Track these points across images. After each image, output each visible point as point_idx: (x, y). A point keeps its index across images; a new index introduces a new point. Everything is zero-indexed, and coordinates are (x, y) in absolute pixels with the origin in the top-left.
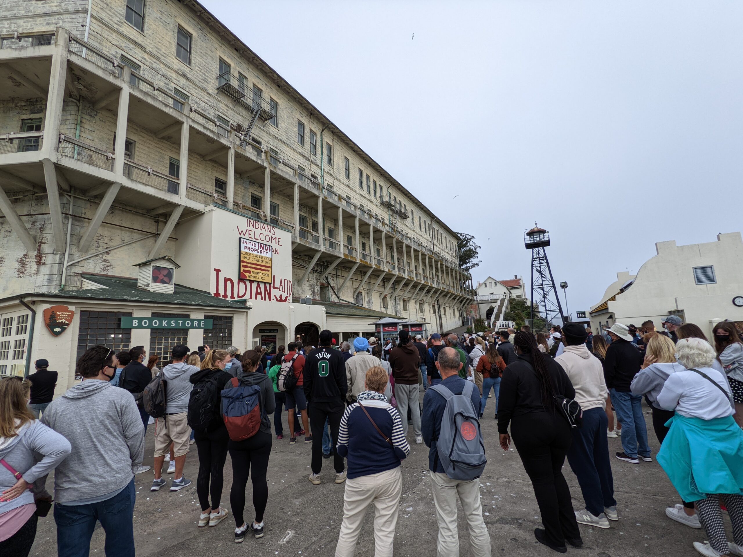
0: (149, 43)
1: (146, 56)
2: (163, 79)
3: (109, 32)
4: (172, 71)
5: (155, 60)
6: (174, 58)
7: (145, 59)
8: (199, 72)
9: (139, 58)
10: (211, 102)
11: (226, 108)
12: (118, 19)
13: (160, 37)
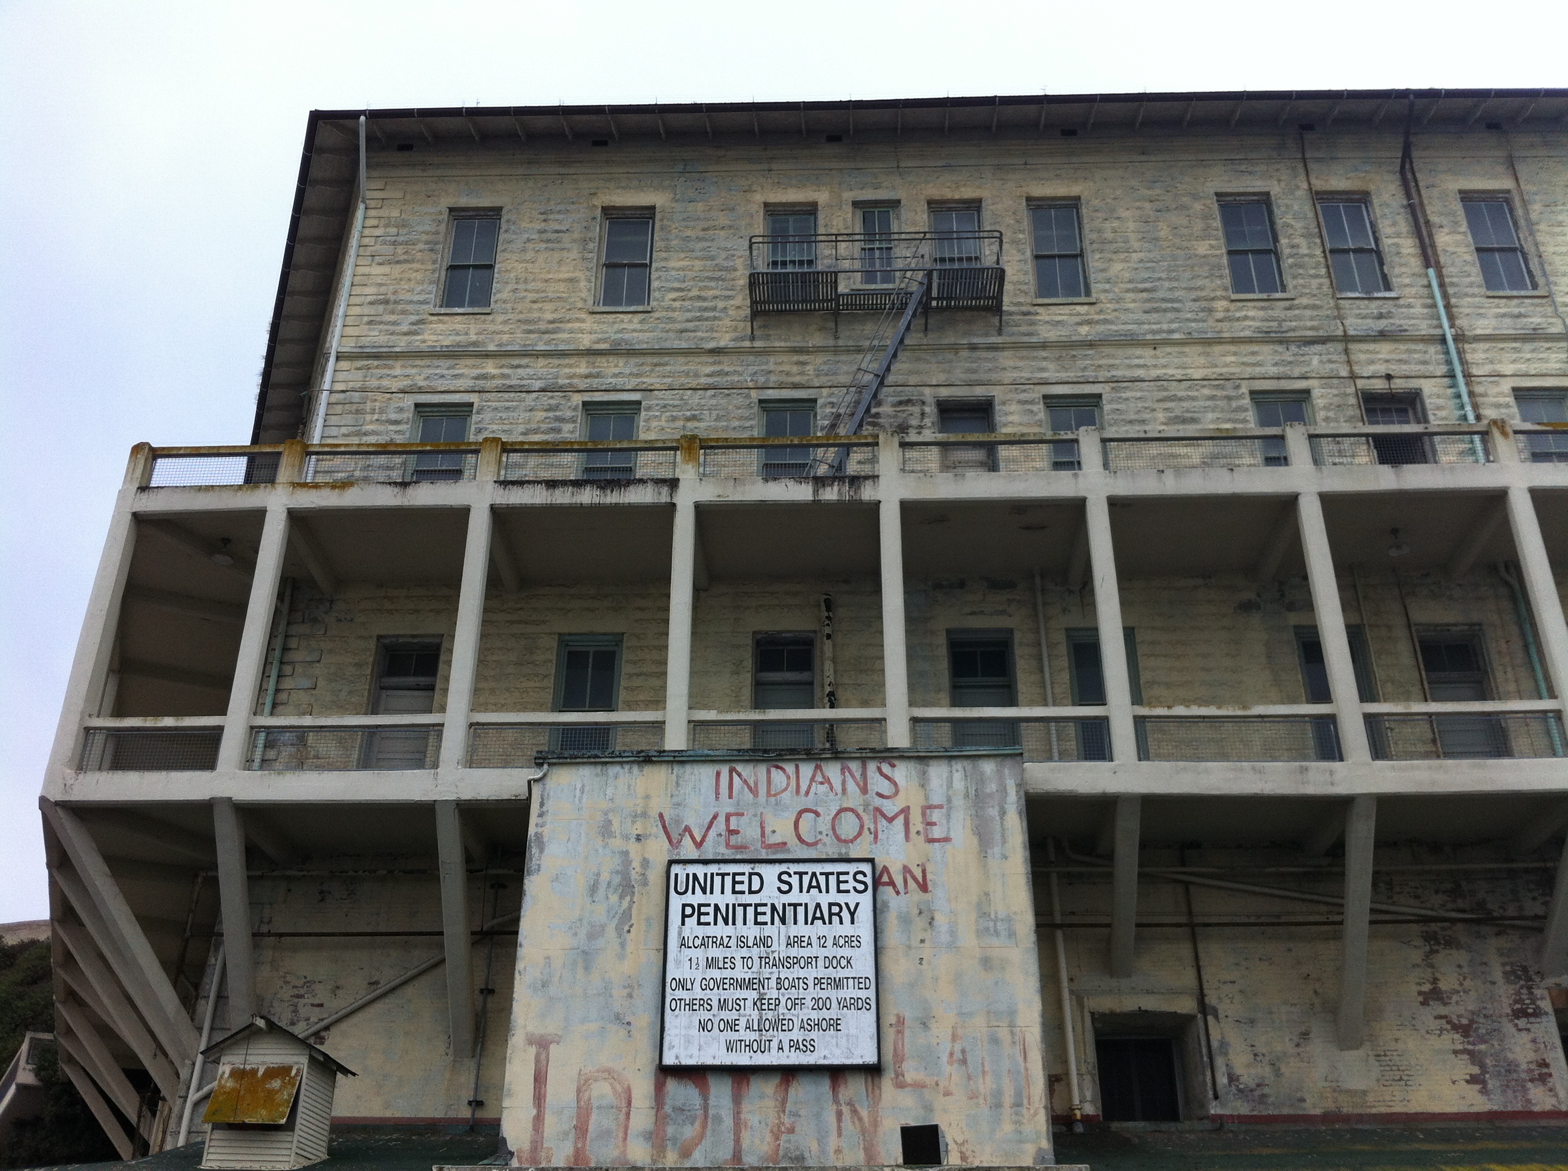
0: (501, 323)
1: (490, 367)
2: (546, 400)
3: (386, 366)
4: (572, 361)
5: (516, 362)
6: (583, 316)
7: (484, 377)
8: (677, 304)
9: (468, 383)
10: (727, 374)
11: (795, 358)
12: (414, 318)
13: (540, 285)
